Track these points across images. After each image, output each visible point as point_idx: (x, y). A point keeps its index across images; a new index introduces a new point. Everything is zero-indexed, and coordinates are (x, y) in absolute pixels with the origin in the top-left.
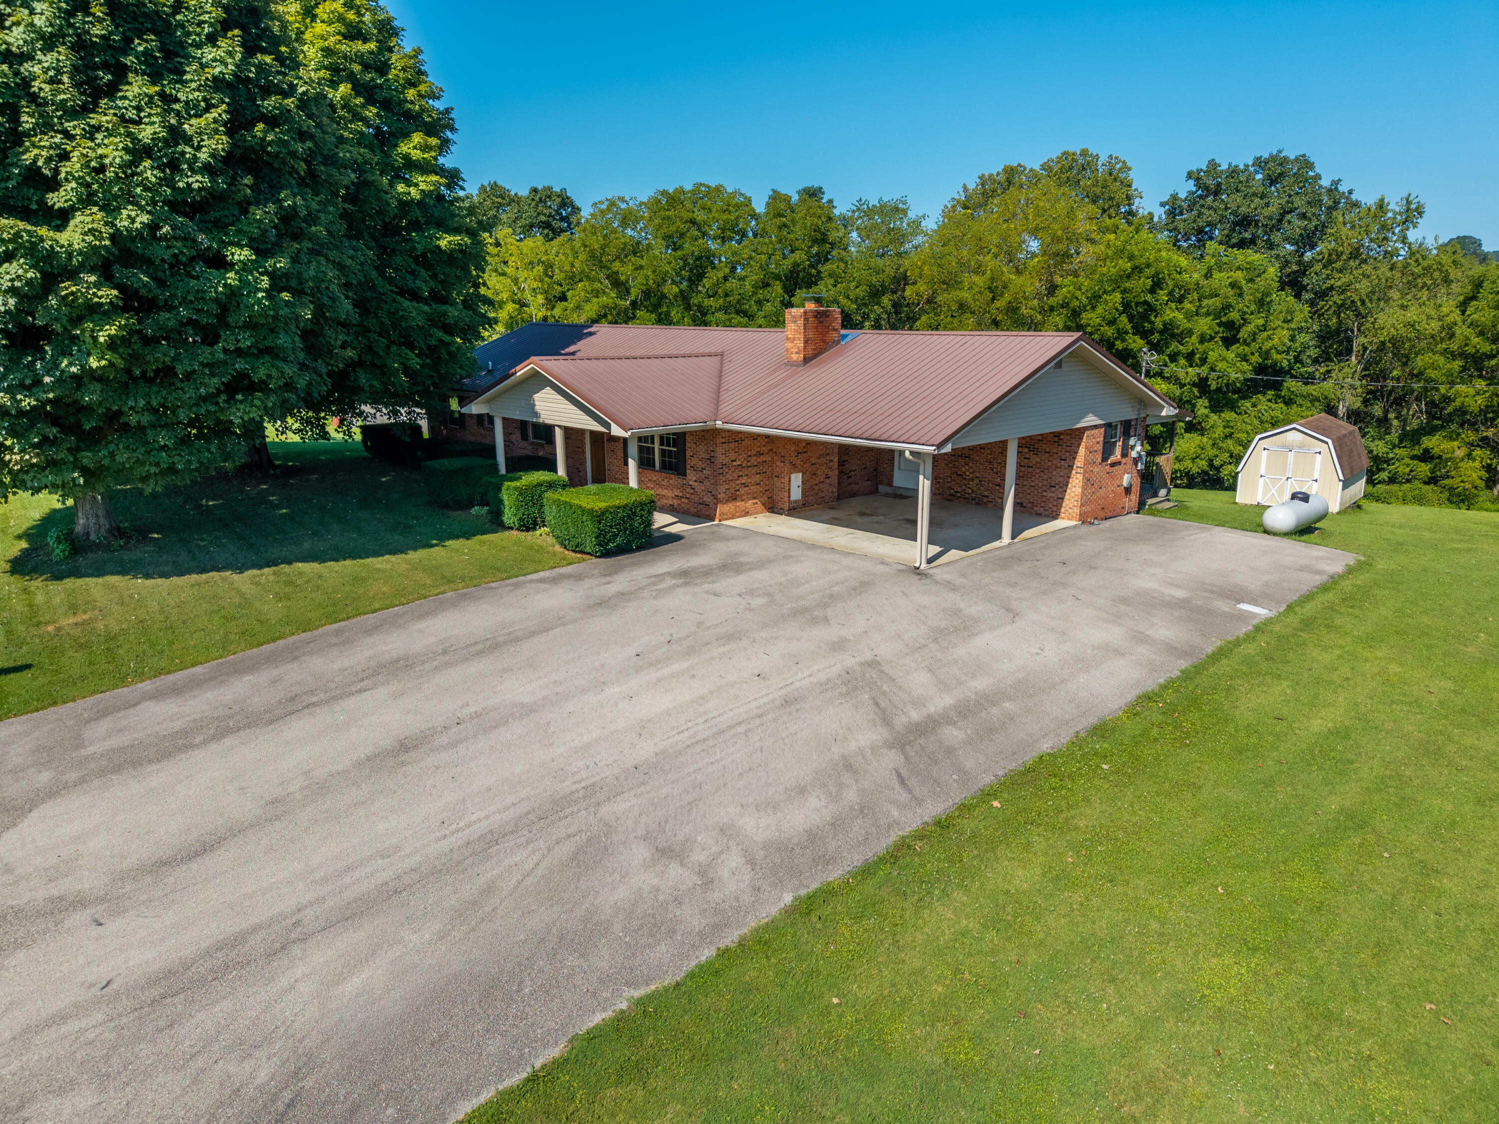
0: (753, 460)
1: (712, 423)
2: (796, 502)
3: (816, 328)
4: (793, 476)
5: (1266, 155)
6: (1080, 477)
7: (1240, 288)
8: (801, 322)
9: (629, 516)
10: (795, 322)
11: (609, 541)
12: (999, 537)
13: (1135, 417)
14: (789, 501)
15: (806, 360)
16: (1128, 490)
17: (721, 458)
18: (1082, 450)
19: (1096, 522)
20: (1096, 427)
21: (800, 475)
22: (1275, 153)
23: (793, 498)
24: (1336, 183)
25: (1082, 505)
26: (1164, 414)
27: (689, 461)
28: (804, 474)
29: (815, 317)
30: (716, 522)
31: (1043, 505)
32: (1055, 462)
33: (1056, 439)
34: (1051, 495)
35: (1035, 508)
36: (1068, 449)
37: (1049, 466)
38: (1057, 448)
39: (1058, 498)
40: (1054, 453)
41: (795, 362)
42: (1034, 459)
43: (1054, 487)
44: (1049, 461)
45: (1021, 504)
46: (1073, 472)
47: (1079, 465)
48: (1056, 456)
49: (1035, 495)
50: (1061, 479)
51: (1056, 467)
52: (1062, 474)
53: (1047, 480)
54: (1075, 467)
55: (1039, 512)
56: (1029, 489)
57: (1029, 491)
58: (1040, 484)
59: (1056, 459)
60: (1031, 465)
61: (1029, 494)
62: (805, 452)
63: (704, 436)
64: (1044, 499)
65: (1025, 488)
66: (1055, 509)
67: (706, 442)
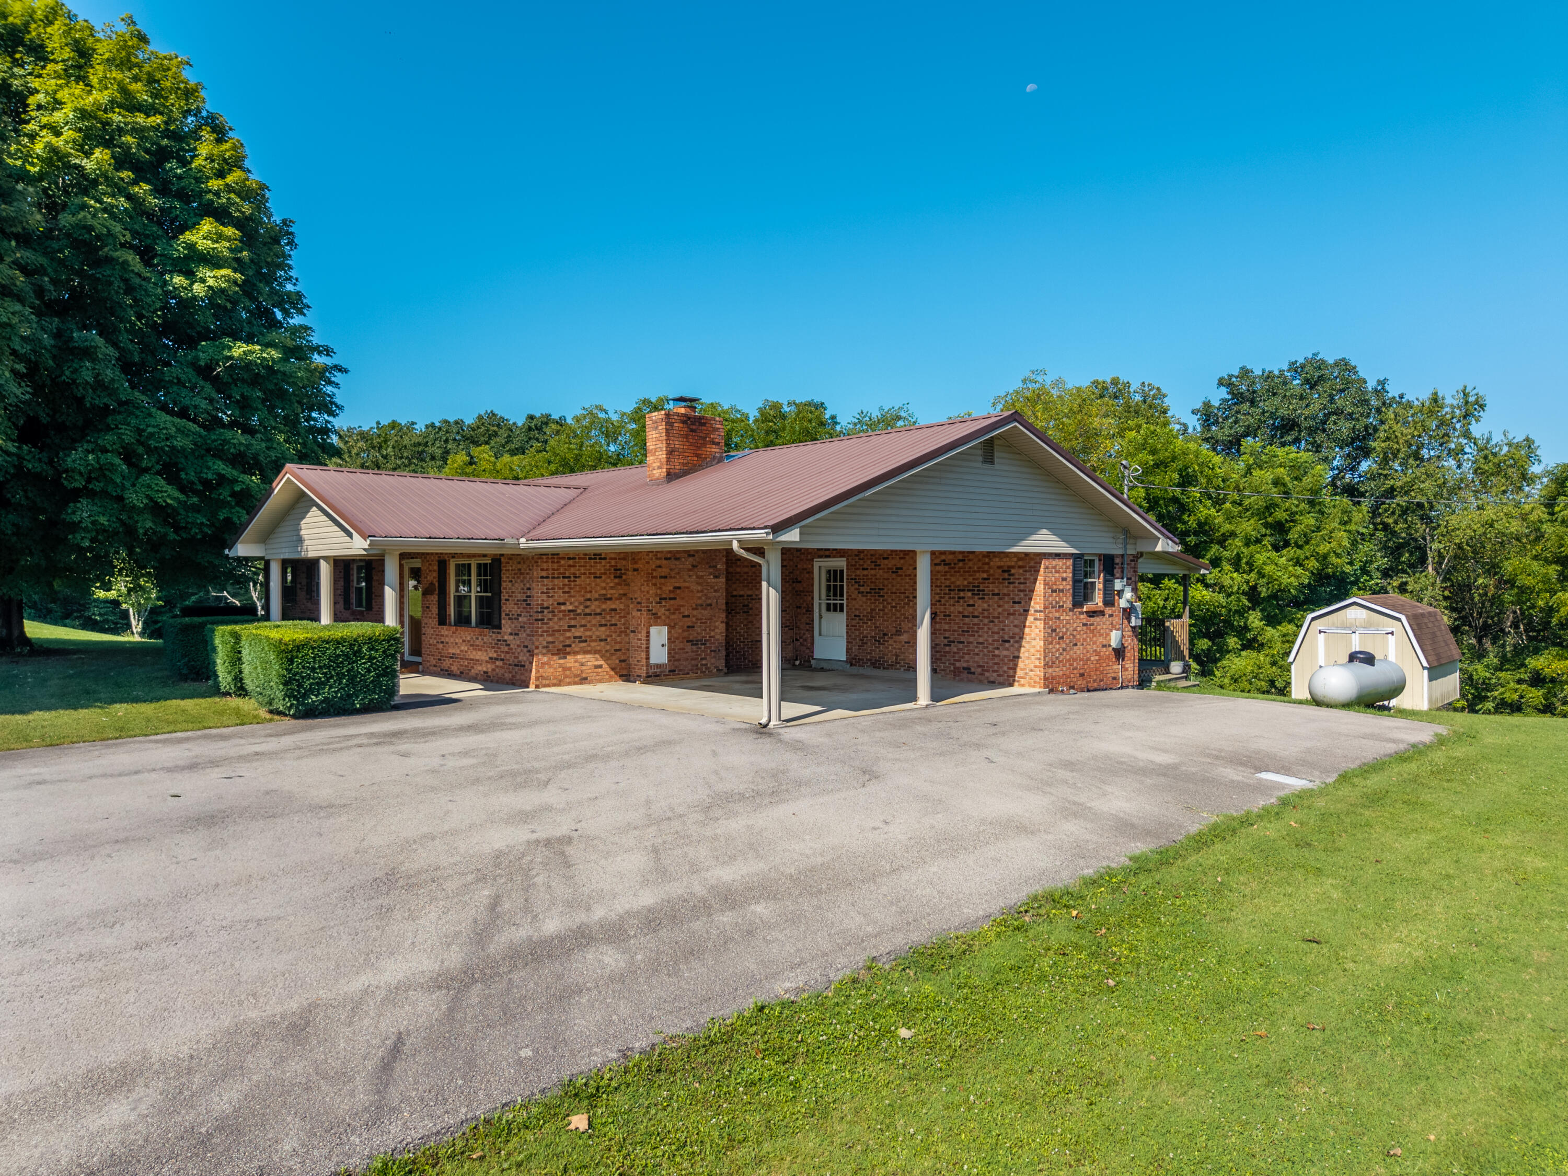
0: (594, 606)
1: (514, 541)
2: (658, 666)
3: (686, 436)
4: (654, 630)
5: (1301, 360)
6: (1040, 624)
7: (1284, 485)
8: (662, 427)
9: (347, 656)
10: (656, 428)
11: (311, 691)
12: (914, 698)
13: (1120, 552)
14: (648, 664)
15: (671, 476)
16: (1119, 653)
17: (539, 598)
18: (1039, 587)
19: (1072, 691)
20: (1058, 556)
21: (665, 629)
22: (1310, 356)
23: (653, 661)
24: (1382, 383)
25: (1047, 665)
26: (1159, 548)
27: (504, 608)
28: (671, 628)
29: (684, 422)
30: (532, 688)
31: (996, 668)
32: (1006, 606)
33: (1006, 576)
34: (1005, 653)
35: (987, 674)
36: (1022, 587)
37: (999, 614)
38: (1007, 587)
39: (1014, 657)
40: (1005, 595)
41: (658, 479)
42: (980, 605)
43: (1008, 641)
44: (999, 606)
45: (968, 669)
46: (1030, 618)
47: (1038, 607)
48: (1006, 598)
49: (984, 655)
50: (1017, 630)
51: (1009, 614)
52: (1016, 622)
53: (998, 633)
54: (1032, 611)
55: (992, 679)
56: (977, 647)
57: (976, 651)
58: (990, 640)
59: (1008, 602)
60: (976, 614)
61: (977, 654)
62: (675, 599)
63: (520, 570)
64: (996, 660)
65: (971, 647)
66: (1011, 672)
67: (522, 578)
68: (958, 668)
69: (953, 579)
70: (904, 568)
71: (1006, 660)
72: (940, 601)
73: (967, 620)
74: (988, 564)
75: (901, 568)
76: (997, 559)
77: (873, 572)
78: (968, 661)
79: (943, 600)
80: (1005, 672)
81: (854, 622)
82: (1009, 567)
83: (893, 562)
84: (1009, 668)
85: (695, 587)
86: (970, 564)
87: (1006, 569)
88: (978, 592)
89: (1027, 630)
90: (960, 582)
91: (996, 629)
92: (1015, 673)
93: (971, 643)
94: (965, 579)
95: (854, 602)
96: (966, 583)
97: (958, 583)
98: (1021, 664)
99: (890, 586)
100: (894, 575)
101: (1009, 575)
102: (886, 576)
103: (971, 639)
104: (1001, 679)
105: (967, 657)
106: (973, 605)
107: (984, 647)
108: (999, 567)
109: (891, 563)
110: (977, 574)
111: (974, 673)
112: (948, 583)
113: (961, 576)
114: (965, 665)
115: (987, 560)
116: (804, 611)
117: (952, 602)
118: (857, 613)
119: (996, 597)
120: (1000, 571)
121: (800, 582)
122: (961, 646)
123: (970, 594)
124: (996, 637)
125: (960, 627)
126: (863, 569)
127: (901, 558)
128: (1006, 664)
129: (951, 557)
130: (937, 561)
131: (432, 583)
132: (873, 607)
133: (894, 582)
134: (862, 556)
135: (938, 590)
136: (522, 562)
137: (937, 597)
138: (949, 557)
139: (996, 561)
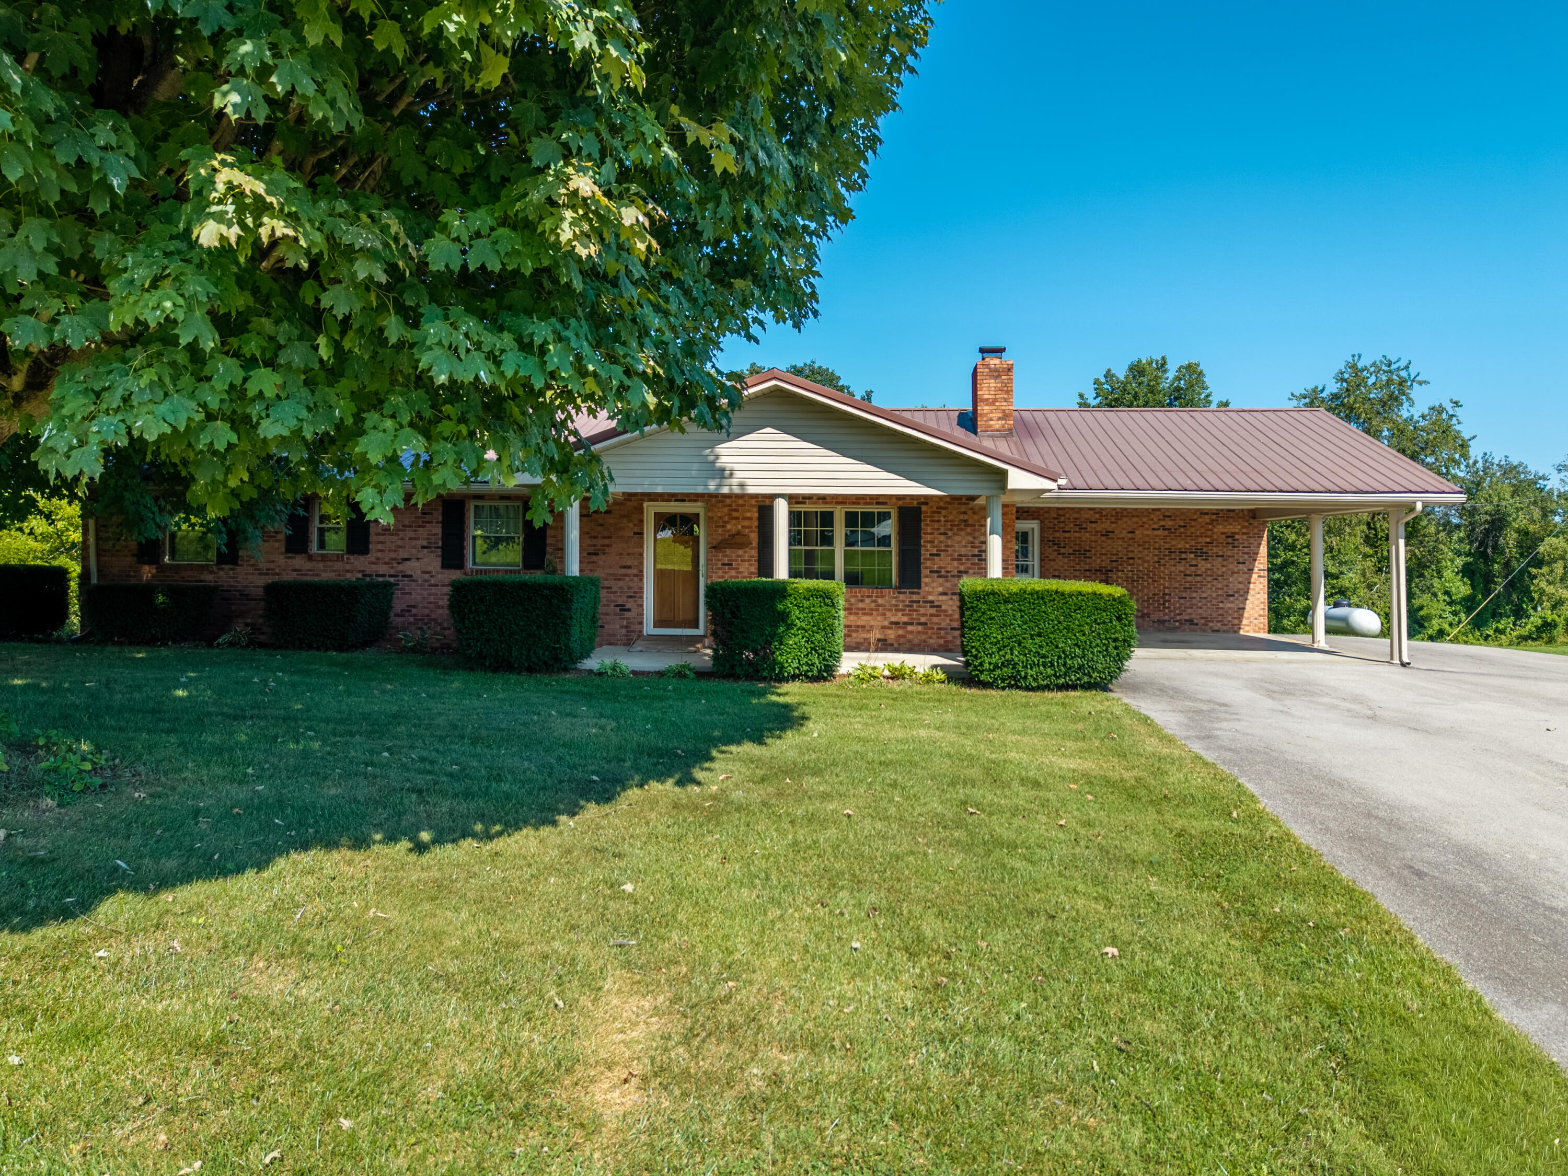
6: (1264, 581)
18: (1264, 550)
27: (927, 564)
31: (1220, 618)
32: (1231, 566)
33: (1230, 540)
34: (1229, 605)
35: (1209, 625)
36: (1246, 550)
37: (1223, 572)
38: (1233, 550)
39: (1239, 609)
40: (1229, 556)
41: (997, 430)
42: (1203, 565)
43: (1233, 596)
44: (1223, 566)
45: (1191, 622)
46: (1255, 576)
47: (1261, 567)
48: (1231, 560)
49: (1208, 608)
50: (1241, 586)
51: (1233, 573)
52: (1241, 580)
53: (1223, 589)
54: (1256, 570)
55: (1215, 628)
56: (1200, 602)
57: (1199, 605)
58: (1214, 595)
59: (1232, 563)
60: (1199, 573)
61: (1201, 608)
63: (966, 521)
64: (1220, 612)
65: (1194, 601)
66: (1236, 621)
67: (969, 530)
68: (1180, 621)
69: (1174, 543)
70: (1116, 532)
71: (1230, 611)
72: (1159, 562)
73: (1189, 578)
74: (1211, 530)
75: (1113, 532)
77: (1077, 535)
78: (1190, 614)
79: (1162, 562)
80: (1229, 621)
82: (1233, 533)
83: (1103, 526)
84: (1233, 618)
86: (1193, 530)
87: (1231, 534)
88: (1200, 553)
89: (1252, 586)
90: (1181, 545)
91: (1220, 586)
92: (1241, 622)
93: (1194, 598)
94: (1187, 543)
95: (1052, 563)
96: (1188, 546)
98: (1246, 615)
99: (1098, 548)
100: (1104, 538)
101: (1235, 540)
102: (1093, 538)
103: (1194, 595)
104: (1225, 628)
105: (1189, 611)
106: (1197, 566)
107: (1207, 602)
108: (1223, 533)
109: (1100, 527)
110: (1200, 539)
111: (1197, 624)
112: (1167, 546)
113: (1182, 539)
114: (1187, 617)
115: (1210, 527)
117: (1172, 562)
118: (1057, 573)
119: (1220, 559)
123: (1192, 556)
124: (1220, 592)
125: (1181, 585)
126: (1064, 532)
127: (1112, 522)
128: (1230, 615)
129: (1171, 523)
130: (1156, 526)
131: (738, 533)
132: (1078, 567)
133: (1104, 545)
134: (1062, 519)
135: (1157, 552)
136: (970, 512)
137: (1156, 559)
138: (1168, 523)
139: (1220, 528)
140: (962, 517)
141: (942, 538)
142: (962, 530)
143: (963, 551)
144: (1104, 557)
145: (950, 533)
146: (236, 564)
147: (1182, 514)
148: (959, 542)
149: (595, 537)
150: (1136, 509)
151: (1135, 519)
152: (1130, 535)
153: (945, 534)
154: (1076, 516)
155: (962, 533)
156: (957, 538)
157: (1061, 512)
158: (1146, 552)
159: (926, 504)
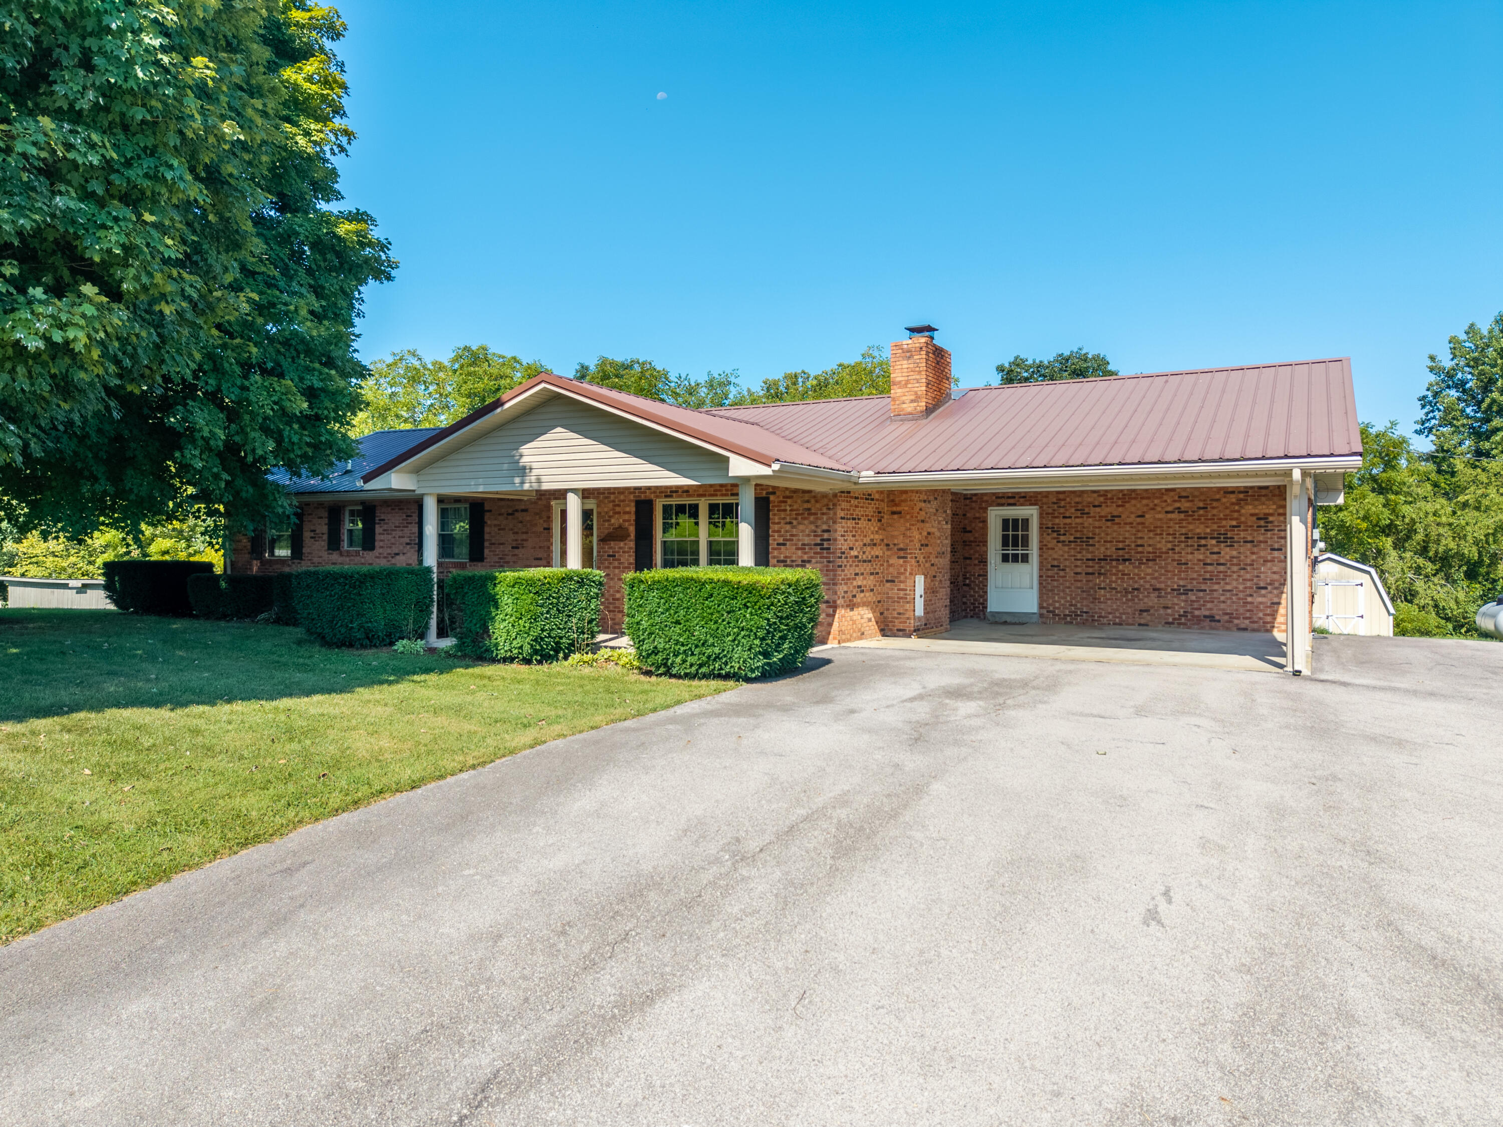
0: (867, 552)
1: (856, 474)
2: (919, 618)
3: (934, 370)
4: (916, 579)
5: (1067, 353)
8: (921, 357)
14: (914, 618)
21: (923, 578)
22: (1075, 350)
23: (915, 613)
27: (775, 554)
28: (926, 577)
31: (1248, 615)
32: (1262, 554)
33: (1262, 523)
34: (1260, 599)
35: (1236, 621)
37: (1253, 561)
38: (1264, 534)
39: (1273, 603)
40: (1261, 542)
41: (910, 414)
42: (1227, 553)
43: (1266, 588)
44: (1253, 553)
45: (1211, 618)
48: (1262, 545)
49: (1233, 602)
50: (1276, 577)
51: (1266, 561)
52: (1275, 569)
53: (1252, 580)
55: (1243, 626)
56: (1223, 595)
57: (1222, 598)
58: (1241, 587)
59: (1264, 549)
60: (1222, 561)
61: (1224, 602)
62: (927, 545)
63: (809, 509)
64: (1249, 607)
65: (1215, 594)
66: (1269, 619)
67: (812, 518)
68: (1198, 616)
69: (1191, 527)
70: (1123, 516)
71: (1262, 607)
72: (1173, 549)
73: (1209, 568)
74: (1238, 511)
75: (1120, 516)
76: (1250, 507)
77: (1078, 520)
78: (1211, 609)
79: (1177, 549)
80: (1260, 618)
81: (1050, 573)
82: (1265, 514)
83: (1108, 510)
84: (1265, 615)
85: (937, 534)
86: (1215, 512)
87: (1262, 516)
88: (1224, 539)
90: (1200, 529)
91: (1248, 576)
92: (1275, 619)
93: (1215, 590)
94: (1207, 527)
95: (1050, 552)
96: (1208, 530)
97: (1198, 531)
98: (1282, 611)
99: (1103, 535)
100: (1109, 523)
101: (1267, 522)
102: (1097, 524)
103: (1216, 587)
104: (1255, 626)
105: (1209, 605)
106: (1219, 553)
107: (1233, 595)
108: (1252, 515)
109: (1105, 511)
110: (1224, 523)
111: (1219, 621)
112: (1184, 531)
113: (1201, 523)
114: (1207, 613)
115: (1237, 508)
116: (976, 562)
117: (1189, 550)
118: (1056, 563)
119: (1249, 545)
120: (1254, 518)
121: (970, 532)
122: (1201, 594)
123: (1214, 542)
124: (1249, 584)
125: (1200, 575)
126: (1064, 517)
127: (1118, 506)
128: (1261, 611)
129: (1188, 505)
130: (1169, 509)
131: (620, 527)
132: (1079, 556)
133: (1109, 531)
134: (1063, 503)
135: (1170, 538)
136: (813, 501)
137: (1170, 546)
138: (1185, 505)
139: (1249, 509)
140: (806, 506)
141: (788, 527)
142: (805, 519)
143: (807, 540)
144: (1108, 545)
145: (795, 522)
146: (301, 559)
147: (1202, 493)
148: (803, 531)
149: (517, 533)
150: (1146, 490)
151: (1145, 502)
152: (1139, 520)
153: (790, 523)
154: (1077, 499)
155: (806, 522)
156: (801, 527)
157: (1061, 496)
158: (1158, 538)
159: (774, 493)
